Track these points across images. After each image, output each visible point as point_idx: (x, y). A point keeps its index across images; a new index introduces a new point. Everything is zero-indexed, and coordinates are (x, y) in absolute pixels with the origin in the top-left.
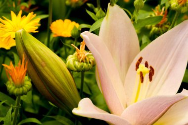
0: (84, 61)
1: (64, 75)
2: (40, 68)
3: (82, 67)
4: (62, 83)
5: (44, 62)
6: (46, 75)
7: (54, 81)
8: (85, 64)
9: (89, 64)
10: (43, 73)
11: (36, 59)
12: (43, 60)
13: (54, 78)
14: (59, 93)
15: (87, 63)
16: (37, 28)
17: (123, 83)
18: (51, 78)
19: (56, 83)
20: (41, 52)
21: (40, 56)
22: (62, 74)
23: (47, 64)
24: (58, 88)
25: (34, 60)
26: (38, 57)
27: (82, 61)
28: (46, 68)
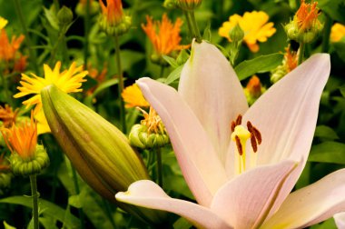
0: (156, 130)
1: (124, 154)
2: (83, 143)
3: (153, 140)
4: (120, 167)
5: (88, 133)
6: (93, 155)
7: (106, 164)
8: (157, 136)
9: (165, 136)
10: (88, 151)
11: (75, 130)
12: (86, 131)
13: (107, 159)
14: (117, 182)
15: (160, 134)
16: (80, 84)
17: (224, 164)
18: (101, 160)
19: (110, 167)
20: (83, 119)
21: (81, 125)
22: (120, 153)
23: (92, 138)
24: (115, 175)
25: (72, 131)
26: (77, 126)
27: (153, 132)
28: (92, 143)
